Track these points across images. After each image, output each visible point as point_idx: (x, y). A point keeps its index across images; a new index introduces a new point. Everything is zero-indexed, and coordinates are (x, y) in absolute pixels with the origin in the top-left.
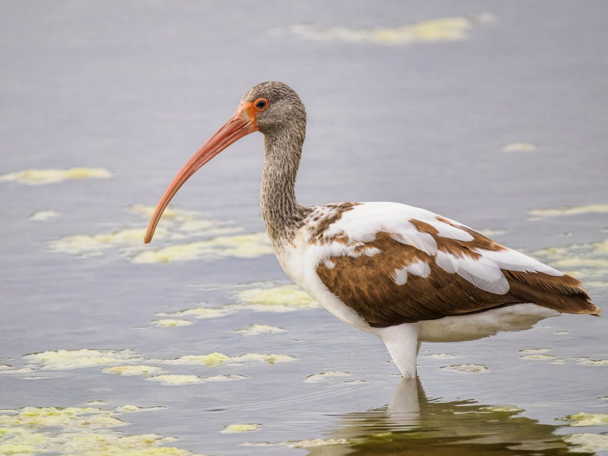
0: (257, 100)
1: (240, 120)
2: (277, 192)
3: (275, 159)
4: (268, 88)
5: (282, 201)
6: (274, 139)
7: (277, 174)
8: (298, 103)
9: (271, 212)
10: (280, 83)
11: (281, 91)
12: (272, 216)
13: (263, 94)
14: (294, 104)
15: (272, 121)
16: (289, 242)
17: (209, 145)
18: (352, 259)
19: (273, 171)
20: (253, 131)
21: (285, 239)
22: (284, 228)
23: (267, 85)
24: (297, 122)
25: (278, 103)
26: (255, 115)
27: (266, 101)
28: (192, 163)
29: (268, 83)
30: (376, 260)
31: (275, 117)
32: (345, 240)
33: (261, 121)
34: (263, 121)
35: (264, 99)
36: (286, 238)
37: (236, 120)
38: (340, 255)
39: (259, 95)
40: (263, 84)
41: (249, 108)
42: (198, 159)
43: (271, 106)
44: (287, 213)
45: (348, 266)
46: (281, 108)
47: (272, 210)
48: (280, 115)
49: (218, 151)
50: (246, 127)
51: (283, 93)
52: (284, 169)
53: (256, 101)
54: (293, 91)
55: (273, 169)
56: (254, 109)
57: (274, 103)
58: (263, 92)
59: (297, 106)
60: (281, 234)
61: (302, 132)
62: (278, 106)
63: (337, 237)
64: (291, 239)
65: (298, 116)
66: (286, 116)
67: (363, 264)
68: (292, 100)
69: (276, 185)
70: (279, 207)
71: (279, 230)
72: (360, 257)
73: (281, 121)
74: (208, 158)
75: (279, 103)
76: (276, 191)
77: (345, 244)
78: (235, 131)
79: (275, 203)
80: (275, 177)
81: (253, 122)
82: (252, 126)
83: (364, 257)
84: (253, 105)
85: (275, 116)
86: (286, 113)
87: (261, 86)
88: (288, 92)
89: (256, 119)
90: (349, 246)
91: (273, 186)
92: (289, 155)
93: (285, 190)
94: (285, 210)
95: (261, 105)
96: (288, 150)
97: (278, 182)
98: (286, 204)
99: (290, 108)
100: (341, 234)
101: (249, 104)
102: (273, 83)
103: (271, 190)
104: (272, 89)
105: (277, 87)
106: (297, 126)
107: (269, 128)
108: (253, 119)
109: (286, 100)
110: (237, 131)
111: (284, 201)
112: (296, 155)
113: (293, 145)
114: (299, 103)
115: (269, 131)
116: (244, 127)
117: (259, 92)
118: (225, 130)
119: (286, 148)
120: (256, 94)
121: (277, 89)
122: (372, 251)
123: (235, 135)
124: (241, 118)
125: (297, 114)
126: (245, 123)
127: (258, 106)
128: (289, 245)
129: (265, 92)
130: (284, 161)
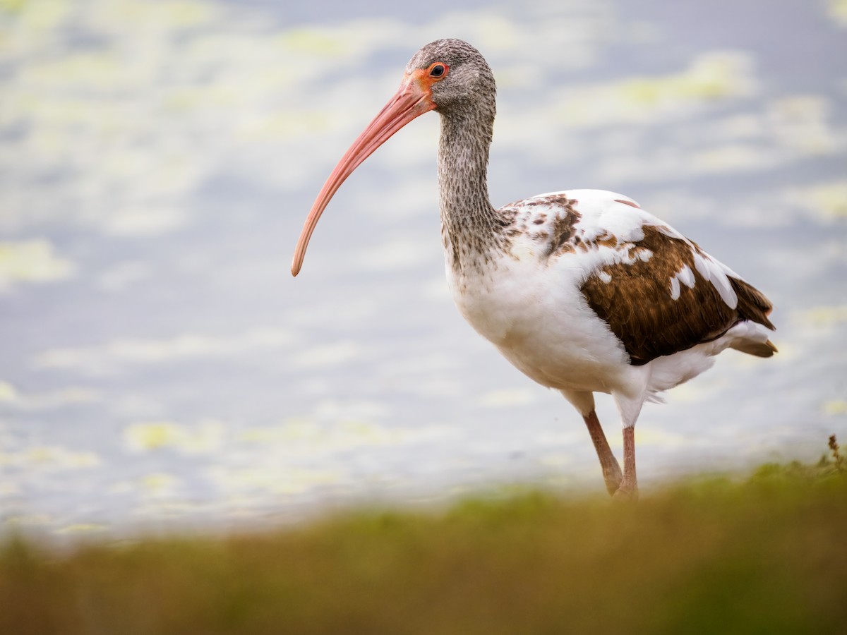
0: (432, 66)
1: (409, 96)
2: (474, 193)
3: (463, 147)
4: (444, 48)
5: (480, 203)
6: (460, 118)
7: (470, 168)
8: (484, 68)
9: (472, 219)
10: (457, 40)
11: (462, 50)
12: (474, 223)
13: (439, 57)
14: (481, 69)
15: (454, 95)
16: (505, 252)
17: (370, 133)
18: (627, 267)
19: (464, 164)
20: (428, 110)
21: (498, 250)
22: (492, 235)
23: (442, 45)
24: (484, 95)
25: (460, 68)
26: (429, 88)
27: (444, 67)
28: (349, 159)
29: (442, 41)
30: (652, 267)
31: (458, 89)
32: (612, 242)
33: (438, 95)
34: (442, 95)
35: (441, 64)
36: (500, 248)
37: (404, 95)
38: (612, 264)
39: (433, 59)
40: (435, 43)
41: (422, 78)
42: (357, 153)
43: (452, 73)
44: (489, 216)
45: (626, 278)
46: (464, 76)
47: (473, 216)
48: (464, 85)
49: (382, 139)
50: (418, 105)
51: (465, 54)
52: (476, 161)
53: (430, 68)
54: (476, 51)
55: (464, 161)
56: (428, 79)
57: (454, 68)
58: (439, 54)
59: (484, 73)
60: (491, 244)
61: (491, 108)
62: (461, 73)
63: (601, 239)
64: (506, 249)
65: (485, 86)
66: (472, 87)
67: (640, 274)
68: (479, 63)
69: (471, 183)
70: (480, 212)
71: (486, 238)
72: (636, 263)
73: (466, 94)
74: (370, 151)
75: (462, 69)
76: (472, 192)
77: (614, 247)
78: (404, 111)
79: (475, 207)
80: (469, 173)
81: (427, 97)
82: (427, 103)
83: (640, 263)
84: (426, 73)
85: (457, 87)
86: (472, 82)
87: (434, 46)
88: (471, 52)
89: (431, 92)
90: (618, 249)
91: (468, 186)
92: (479, 141)
93: (480, 189)
94: (486, 213)
95: (437, 72)
96: (477, 134)
97: (472, 179)
98: (485, 206)
99: (477, 75)
100: (605, 235)
101: (422, 72)
102: (450, 41)
103: (467, 190)
104: (451, 50)
105: (456, 46)
106: (485, 100)
107: (449, 105)
108: (427, 93)
109: (470, 64)
110: (405, 111)
111: (482, 204)
112: (486, 140)
113: (483, 127)
114: (486, 67)
115: (450, 109)
116: (415, 105)
117: (433, 55)
118: (389, 111)
119: (475, 131)
120: (430, 57)
121: (457, 49)
122: (646, 255)
123: (404, 117)
124: (411, 92)
125: (485, 84)
126: (417, 98)
127: (432, 74)
128: (506, 257)
129: (442, 54)
130: (474, 150)
